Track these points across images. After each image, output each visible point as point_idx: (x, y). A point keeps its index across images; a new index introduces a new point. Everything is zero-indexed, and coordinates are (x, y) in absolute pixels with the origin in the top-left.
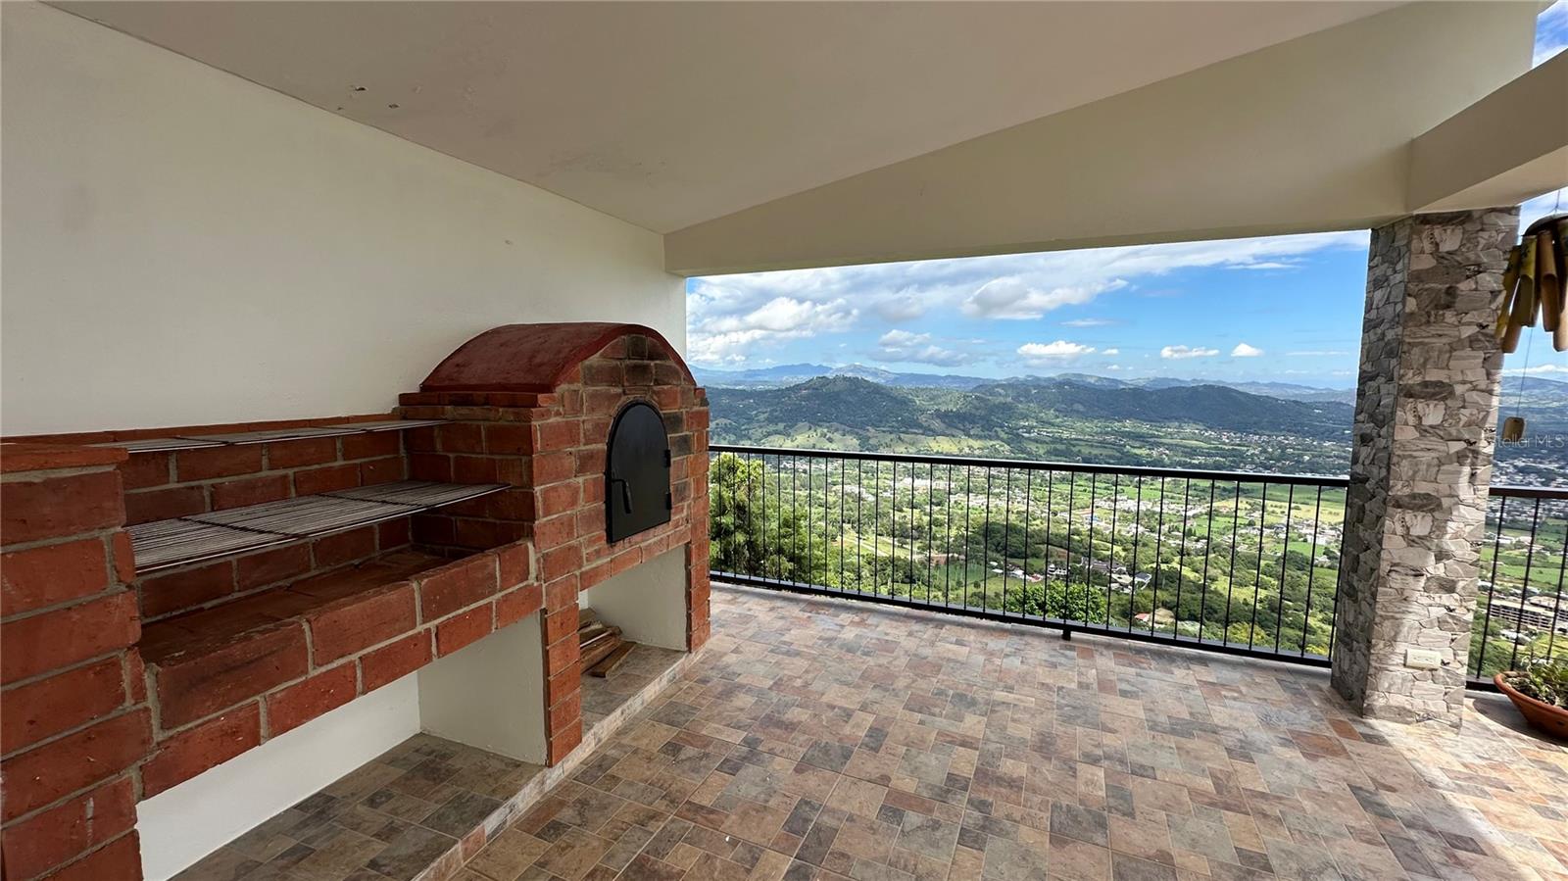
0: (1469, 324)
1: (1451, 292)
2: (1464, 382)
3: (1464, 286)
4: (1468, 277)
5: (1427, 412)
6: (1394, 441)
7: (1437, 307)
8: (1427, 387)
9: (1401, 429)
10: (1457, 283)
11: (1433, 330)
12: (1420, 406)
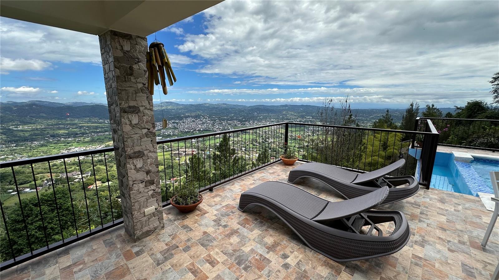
0: (140, 83)
1: (131, 68)
2: (142, 106)
3: (135, 67)
4: (136, 63)
5: (133, 118)
6: (123, 132)
7: (127, 74)
8: (130, 108)
9: (125, 126)
10: (133, 65)
11: (128, 84)
12: (130, 116)
